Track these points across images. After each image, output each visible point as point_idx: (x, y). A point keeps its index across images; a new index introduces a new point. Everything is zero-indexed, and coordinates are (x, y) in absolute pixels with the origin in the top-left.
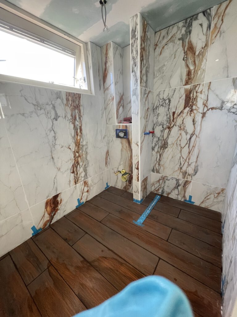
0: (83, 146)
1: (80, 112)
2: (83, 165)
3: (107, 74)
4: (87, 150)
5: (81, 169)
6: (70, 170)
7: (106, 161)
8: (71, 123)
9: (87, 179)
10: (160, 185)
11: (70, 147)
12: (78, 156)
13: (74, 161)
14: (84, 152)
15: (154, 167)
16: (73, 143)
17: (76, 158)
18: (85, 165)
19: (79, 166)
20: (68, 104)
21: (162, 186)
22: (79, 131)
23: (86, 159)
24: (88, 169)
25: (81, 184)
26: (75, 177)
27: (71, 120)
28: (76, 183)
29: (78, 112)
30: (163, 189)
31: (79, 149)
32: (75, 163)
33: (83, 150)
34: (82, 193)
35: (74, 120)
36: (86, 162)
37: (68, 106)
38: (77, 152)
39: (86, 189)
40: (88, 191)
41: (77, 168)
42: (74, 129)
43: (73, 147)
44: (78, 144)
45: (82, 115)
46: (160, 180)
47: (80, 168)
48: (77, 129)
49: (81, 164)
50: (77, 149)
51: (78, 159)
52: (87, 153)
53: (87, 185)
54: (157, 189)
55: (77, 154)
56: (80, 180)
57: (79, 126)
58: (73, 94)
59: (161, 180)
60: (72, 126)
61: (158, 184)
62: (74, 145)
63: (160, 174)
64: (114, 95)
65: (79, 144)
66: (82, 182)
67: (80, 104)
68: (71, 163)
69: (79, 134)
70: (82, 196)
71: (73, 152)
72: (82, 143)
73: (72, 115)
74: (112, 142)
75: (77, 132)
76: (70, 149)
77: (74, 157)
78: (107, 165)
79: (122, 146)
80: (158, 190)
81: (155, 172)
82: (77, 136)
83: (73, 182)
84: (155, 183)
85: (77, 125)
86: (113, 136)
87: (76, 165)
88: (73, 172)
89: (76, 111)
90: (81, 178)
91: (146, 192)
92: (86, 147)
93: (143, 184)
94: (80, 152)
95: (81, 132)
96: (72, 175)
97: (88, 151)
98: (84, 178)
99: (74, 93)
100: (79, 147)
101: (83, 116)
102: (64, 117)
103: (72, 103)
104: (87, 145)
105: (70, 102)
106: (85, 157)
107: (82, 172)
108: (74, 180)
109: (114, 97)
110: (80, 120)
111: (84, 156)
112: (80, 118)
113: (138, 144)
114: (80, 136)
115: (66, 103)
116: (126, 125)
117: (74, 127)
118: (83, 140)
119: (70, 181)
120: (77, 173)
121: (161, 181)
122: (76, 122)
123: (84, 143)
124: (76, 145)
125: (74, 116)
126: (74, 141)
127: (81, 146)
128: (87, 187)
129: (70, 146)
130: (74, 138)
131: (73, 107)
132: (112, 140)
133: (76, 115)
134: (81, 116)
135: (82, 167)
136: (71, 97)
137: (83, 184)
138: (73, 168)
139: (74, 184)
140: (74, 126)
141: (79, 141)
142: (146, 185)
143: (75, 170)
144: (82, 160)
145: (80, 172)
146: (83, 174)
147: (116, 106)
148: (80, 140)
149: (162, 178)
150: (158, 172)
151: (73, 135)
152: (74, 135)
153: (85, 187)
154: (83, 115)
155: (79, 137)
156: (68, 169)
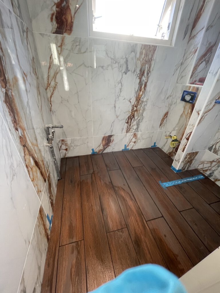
0: (143, 102)
1: (150, 67)
2: (137, 119)
3: (201, 15)
4: (145, 106)
5: (135, 123)
6: (125, 120)
7: (161, 122)
8: (138, 78)
9: (137, 132)
10: (210, 167)
11: (131, 101)
12: (135, 110)
13: (130, 113)
14: (142, 107)
15: (213, 146)
16: (134, 97)
17: (133, 111)
18: (139, 120)
19: (134, 119)
20: (140, 58)
21: (213, 169)
22: (143, 86)
23: (141, 115)
24: (141, 124)
25: (131, 134)
26: (128, 127)
27: (139, 75)
28: (127, 132)
29: (148, 67)
30: (213, 173)
31: (138, 104)
32: (131, 116)
33: (141, 106)
34: (129, 141)
35: (142, 75)
36: (141, 118)
37: (140, 60)
38: (135, 106)
39: (134, 140)
40: (135, 142)
41: (131, 120)
42: (139, 84)
43: (133, 101)
44: (138, 99)
45: (151, 70)
46: (213, 161)
47: (134, 121)
48: (142, 85)
49: (136, 118)
50: (137, 103)
51: (134, 113)
52: (144, 109)
53: (135, 137)
54: (204, 169)
55: (135, 108)
56: (131, 131)
57: (145, 82)
58: (148, 47)
59: (215, 162)
60: (138, 81)
61: (209, 165)
62: (135, 99)
63: (217, 155)
64: (199, 46)
65: (140, 100)
66: (132, 133)
67: (152, 58)
68: (128, 114)
69: (143, 89)
70: (129, 143)
71: (132, 106)
72: (142, 99)
73: (141, 70)
74: (175, 104)
75: (141, 87)
76: (130, 102)
77: (132, 110)
78: (161, 127)
79: (184, 111)
80: (206, 171)
81: (212, 151)
82: (140, 91)
83: (125, 130)
84: (205, 162)
85: (143, 80)
86: (178, 98)
87: (132, 117)
88: (128, 123)
89: (147, 66)
90: (132, 129)
91: (189, 166)
92: (145, 104)
93: (188, 157)
94: (139, 107)
95: (145, 88)
96: (126, 124)
97: (146, 108)
98: (135, 130)
99: (150, 45)
100: (138, 102)
101: (151, 72)
102: (133, 71)
103: (144, 57)
104: (146, 102)
105: (143, 56)
106: (142, 113)
107: (134, 125)
108: (126, 129)
109: (197, 48)
110: (148, 75)
111: (141, 111)
112: (148, 74)
113: (199, 112)
114: (143, 92)
115: (138, 57)
116: (199, 87)
117: (139, 83)
118: (145, 96)
119: (123, 129)
120: (131, 125)
121: (214, 164)
122: (143, 77)
123: (145, 100)
124: (137, 100)
125: (142, 71)
126: (136, 95)
127: (141, 102)
128: (136, 139)
129: (131, 99)
130: (136, 92)
131: (145, 62)
132: (176, 102)
133: (145, 70)
134: (150, 72)
135: (136, 120)
136: (145, 50)
137: (132, 135)
138: (128, 119)
139: (126, 132)
140: (140, 81)
141: (140, 96)
142: (193, 159)
143: (129, 121)
144: (138, 115)
145: (133, 125)
146: (135, 127)
147: (196, 61)
148: (142, 95)
149: (217, 161)
150: (216, 152)
151: (136, 90)
152: (138, 90)
153: (134, 138)
154: (153, 70)
155: (141, 93)
156: (124, 119)
